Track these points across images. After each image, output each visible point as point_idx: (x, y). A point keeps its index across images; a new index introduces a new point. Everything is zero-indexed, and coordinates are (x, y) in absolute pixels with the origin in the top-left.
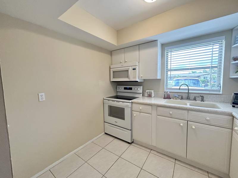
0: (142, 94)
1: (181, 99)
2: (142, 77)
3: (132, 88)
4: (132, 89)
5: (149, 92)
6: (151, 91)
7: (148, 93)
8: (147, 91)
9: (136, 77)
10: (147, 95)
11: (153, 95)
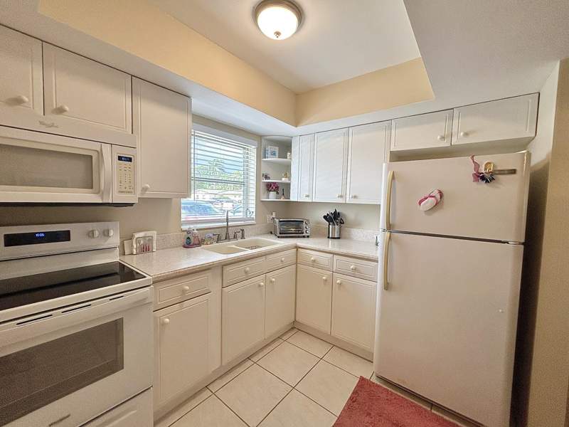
0: (117, 251)
1: (218, 240)
2: (145, 189)
4: (69, 239)
5: (144, 237)
6: (149, 233)
7: (142, 242)
8: (137, 235)
9: (133, 188)
10: (136, 249)
11: (155, 245)
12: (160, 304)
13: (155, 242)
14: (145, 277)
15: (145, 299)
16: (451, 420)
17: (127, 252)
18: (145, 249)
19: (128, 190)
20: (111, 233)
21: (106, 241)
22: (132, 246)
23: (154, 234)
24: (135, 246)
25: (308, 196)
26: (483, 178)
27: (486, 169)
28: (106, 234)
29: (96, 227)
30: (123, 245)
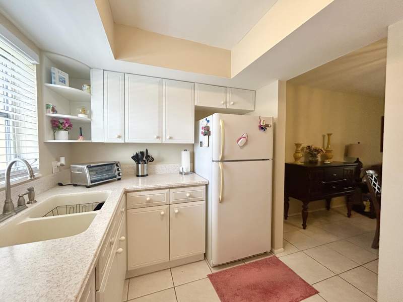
16: (254, 261)
25: (119, 137)
26: (262, 128)
27: (263, 124)
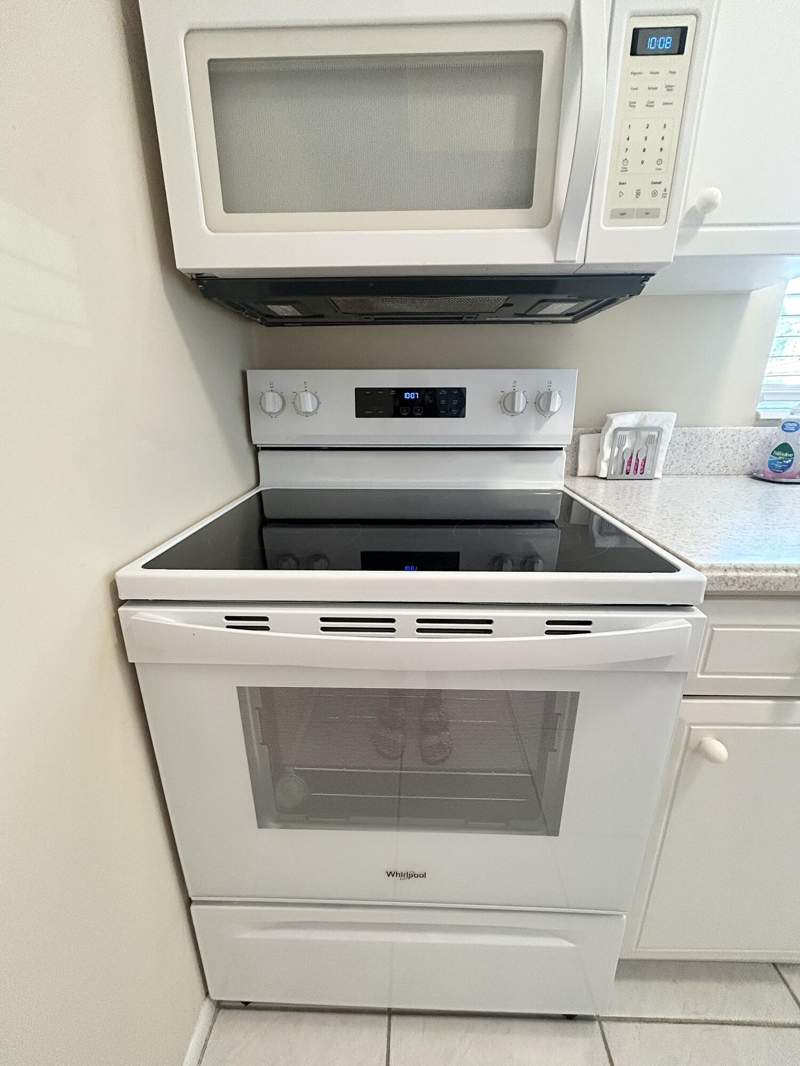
0: (562, 459)
3: (460, 393)
4: (461, 412)
5: (636, 430)
6: (653, 419)
7: (628, 445)
8: (618, 420)
9: (667, 194)
10: (610, 462)
11: (661, 458)
12: (702, 679)
13: (664, 447)
14: (673, 569)
15: (667, 659)
17: (583, 469)
18: (634, 468)
19: (646, 202)
20: (555, 405)
21: (539, 427)
22: (599, 450)
23: (664, 420)
24: (607, 452)
28: (541, 404)
29: (523, 382)
30: (575, 448)
